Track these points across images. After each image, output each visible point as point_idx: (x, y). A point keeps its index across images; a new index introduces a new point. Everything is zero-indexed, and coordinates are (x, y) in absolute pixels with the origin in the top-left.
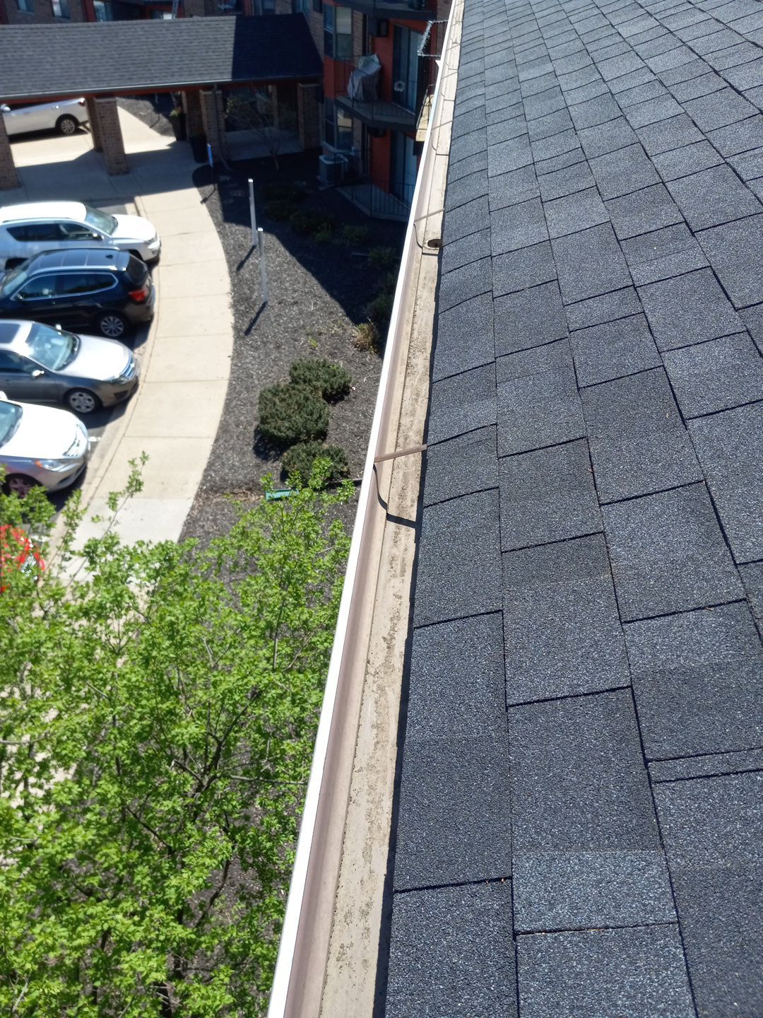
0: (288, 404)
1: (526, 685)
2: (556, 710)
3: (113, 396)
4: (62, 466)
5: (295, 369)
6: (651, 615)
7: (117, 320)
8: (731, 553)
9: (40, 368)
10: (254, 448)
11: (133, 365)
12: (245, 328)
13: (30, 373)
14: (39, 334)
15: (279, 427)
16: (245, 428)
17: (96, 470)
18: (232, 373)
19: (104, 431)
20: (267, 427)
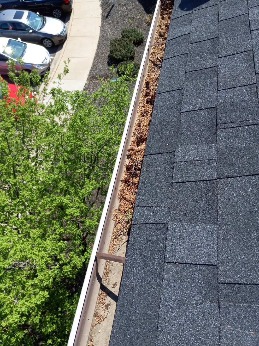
0: (120, 46)
1: (187, 107)
2: (194, 113)
3: (58, 41)
4: (42, 67)
5: (124, 32)
6: (227, 88)
7: (59, 11)
8: (255, 71)
9: (32, 29)
10: (107, 63)
11: (65, 29)
12: (106, 15)
13: (29, 31)
14: (31, 16)
15: (117, 54)
16: (105, 55)
17: (53, 69)
18: (100, 33)
19: (55, 54)
20: (112, 54)
